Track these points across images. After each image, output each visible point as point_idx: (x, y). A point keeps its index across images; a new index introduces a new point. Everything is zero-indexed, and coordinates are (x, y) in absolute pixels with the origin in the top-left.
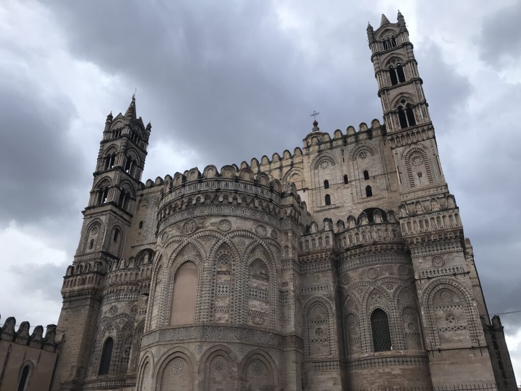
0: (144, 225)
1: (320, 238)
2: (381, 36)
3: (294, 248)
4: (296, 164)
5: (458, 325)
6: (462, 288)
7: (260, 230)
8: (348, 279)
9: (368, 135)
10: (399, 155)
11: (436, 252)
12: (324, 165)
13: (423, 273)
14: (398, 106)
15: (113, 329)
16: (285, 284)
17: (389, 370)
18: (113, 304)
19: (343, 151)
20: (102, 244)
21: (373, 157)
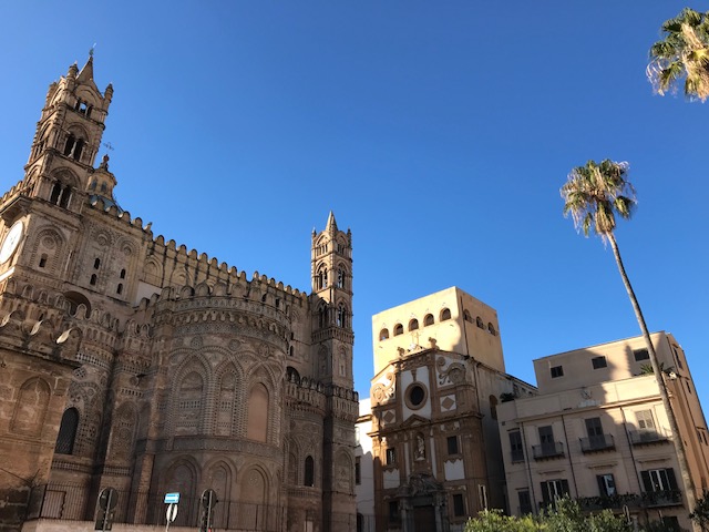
5: (346, 478)
11: (344, 427)
13: (337, 439)
15: (78, 398)
17: (311, 500)
20: (65, 272)
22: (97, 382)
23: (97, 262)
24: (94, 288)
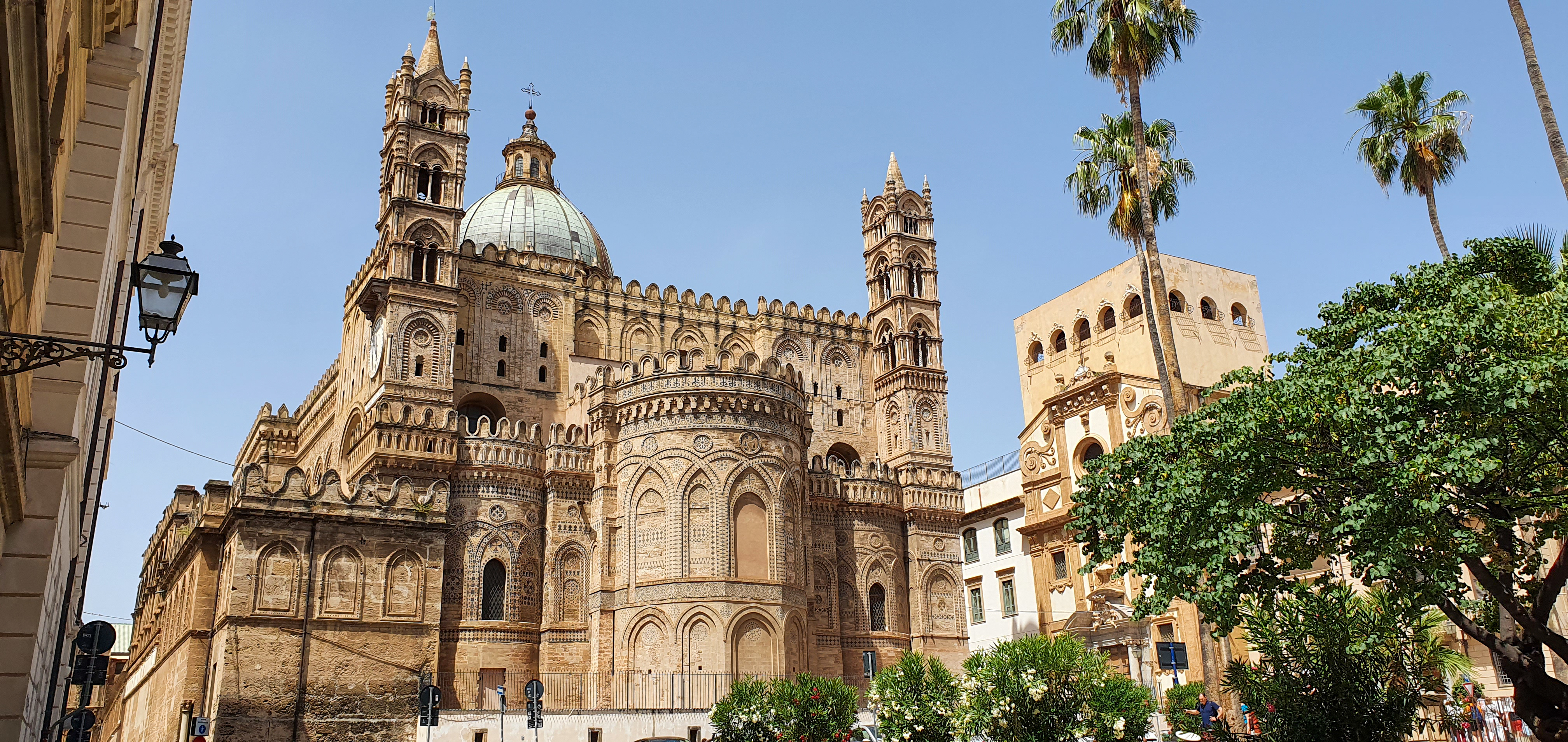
0: (469, 339)
4: (741, 329)
5: (947, 614)
8: (844, 539)
9: (846, 333)
11: (937, 532)
13: (919, 553)
14: (914, 328)
15: (500, 546)
18: (495, 501)
19: (814, 343)
20: (451, 376)
21: (849, 370)
22: (524, 520)
23: (503, 341)
24: (504, 381)
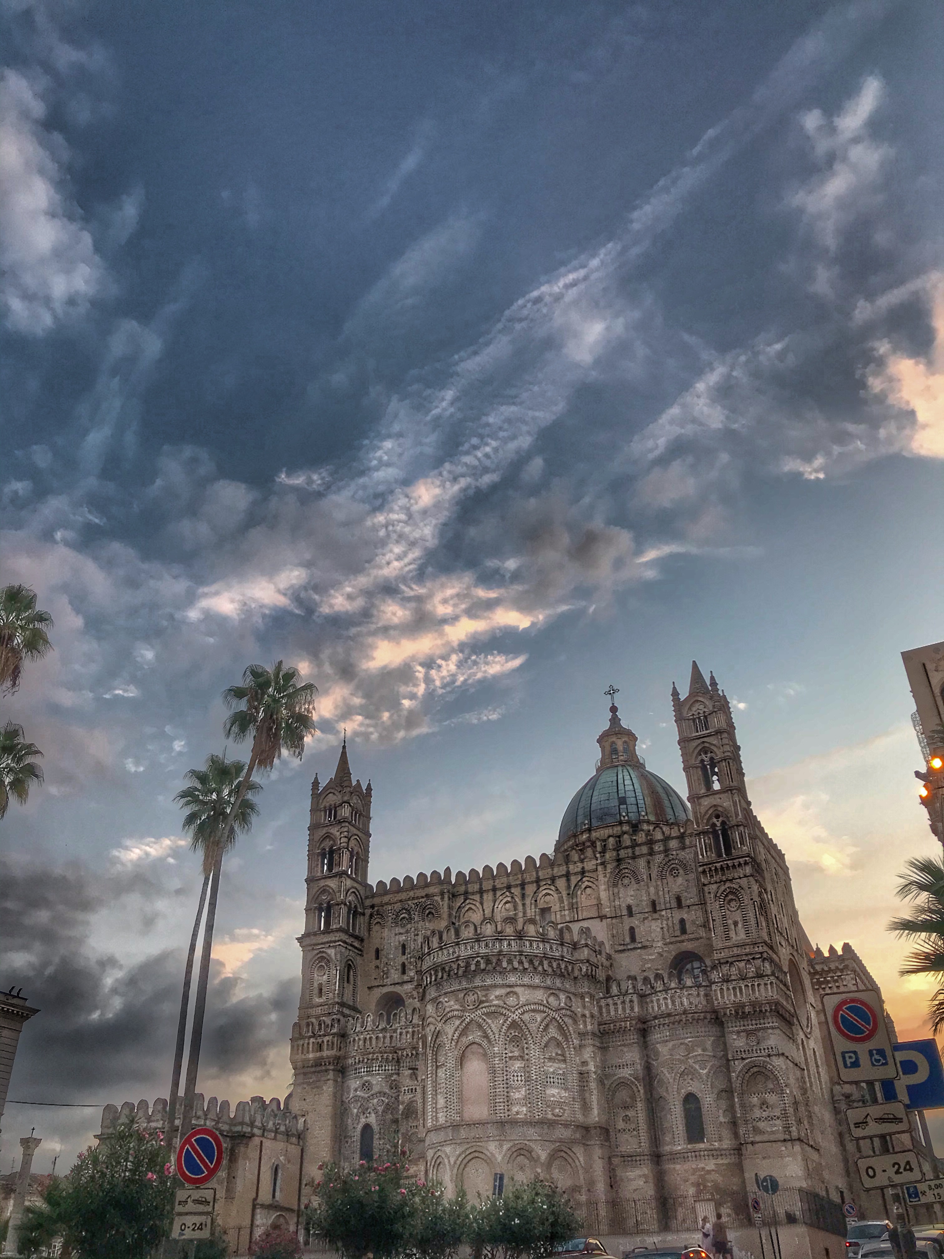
0: (382, 953)
1: (623, 1002)
2: (690, 709)
3: (592, 1016)
4: (589, 871)
5: (772, 1114)
6: (777, 1072)
7: (552, 999)
8: (657, 1053)
9: (681, 842)
10: (712, 896)
11: (751, 1027)
12: (626, 881)
13: (737, 1051)
14: (711, 822)
15: (369, 1113)
16: (584, 1063)
17: (703, 1165)
18: (365, 1078)
19: (649, 862)
20: (337, 992)
21: (687, 877)
